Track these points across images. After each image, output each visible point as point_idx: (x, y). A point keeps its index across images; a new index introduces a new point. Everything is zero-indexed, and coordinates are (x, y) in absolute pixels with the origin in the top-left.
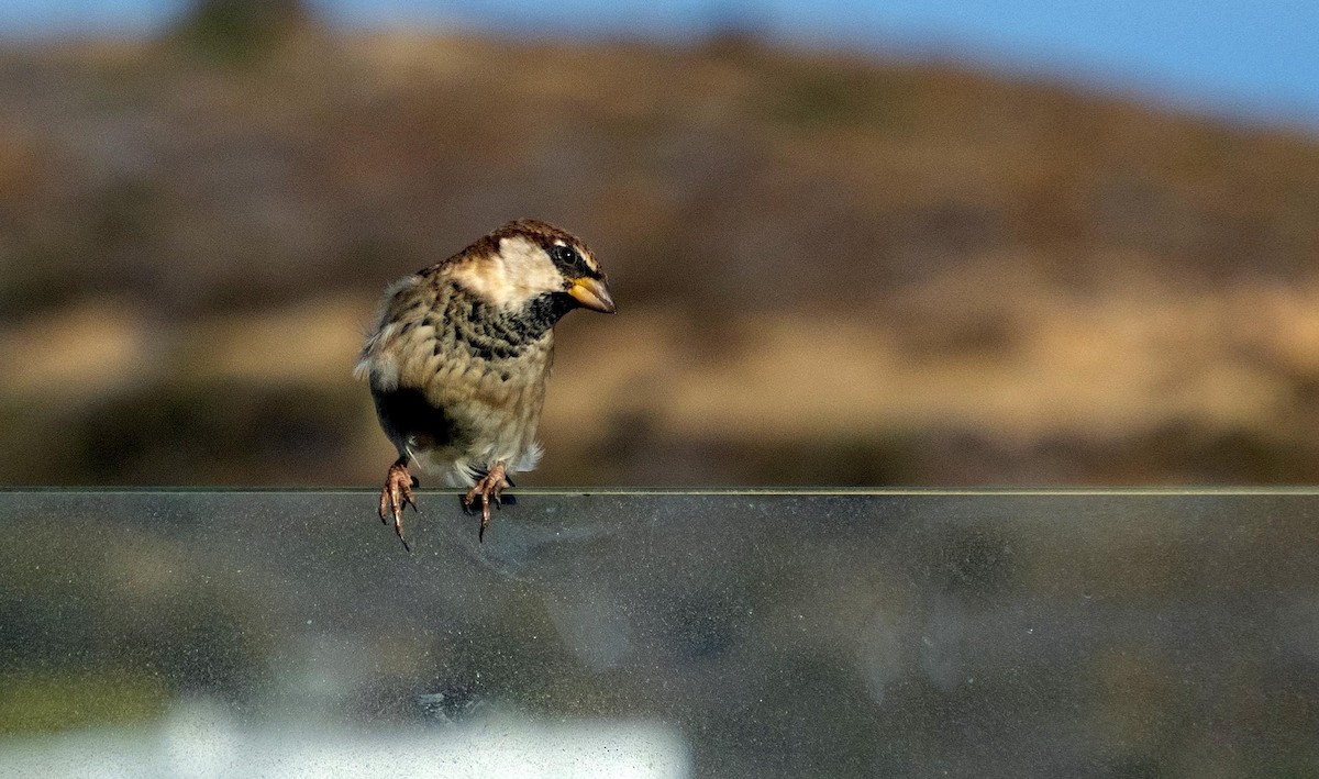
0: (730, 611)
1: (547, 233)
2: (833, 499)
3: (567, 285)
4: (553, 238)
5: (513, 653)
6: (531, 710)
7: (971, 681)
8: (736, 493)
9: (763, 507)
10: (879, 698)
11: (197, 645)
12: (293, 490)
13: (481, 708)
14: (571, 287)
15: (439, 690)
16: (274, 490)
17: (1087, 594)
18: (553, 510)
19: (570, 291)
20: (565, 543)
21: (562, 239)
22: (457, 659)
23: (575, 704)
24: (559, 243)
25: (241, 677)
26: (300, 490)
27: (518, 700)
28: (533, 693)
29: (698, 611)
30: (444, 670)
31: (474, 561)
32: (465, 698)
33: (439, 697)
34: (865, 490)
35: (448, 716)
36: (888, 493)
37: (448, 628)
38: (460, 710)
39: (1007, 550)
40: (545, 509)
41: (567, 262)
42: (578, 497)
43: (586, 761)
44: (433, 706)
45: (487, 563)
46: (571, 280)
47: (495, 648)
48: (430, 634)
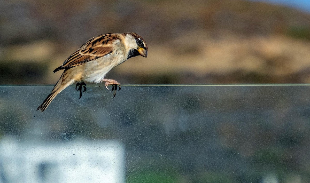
0: (133, 113)
1: (138, 36)
2: (157, 87)
3: (138, 48)
4: (138, 37)
5: (83, 124)
6: (87, 137)
7: (190, 130)
8: (134, 86)
9: (141, 89)
10: (168, 133)
11: (8, 122)
12: (31, 86)
13: (75, 136)
14: (139, 49)
15: (65, 132)
16: (26, 86)
17: (217, 109)
18: (92, 90)
19: (138, 50)
20: (94, 98)
21: (140, 38)
22: (69, 125)
23: (97, 135)
24: (139, 39)
25: (19, 129)
26: (33, 86)
27: (84, 134)
28: (87, 133)
29: (126, 113)
30: (66, 128)
31: (73, 102)
32: (71, 134)
33: (65, 134)
34: (165, 85)
35: (67, 138)
36: (170, 86)
37: (67, 118)
38: (70, 137)
39: (198, 99)
40: (90, 90)
41: (140, 43)
42: (97, 87)
43: (99, 149)
44: (63, 136)
45: (76, 103)
46: (139, 48)
47: (78, 122)
48: (63, 119)
